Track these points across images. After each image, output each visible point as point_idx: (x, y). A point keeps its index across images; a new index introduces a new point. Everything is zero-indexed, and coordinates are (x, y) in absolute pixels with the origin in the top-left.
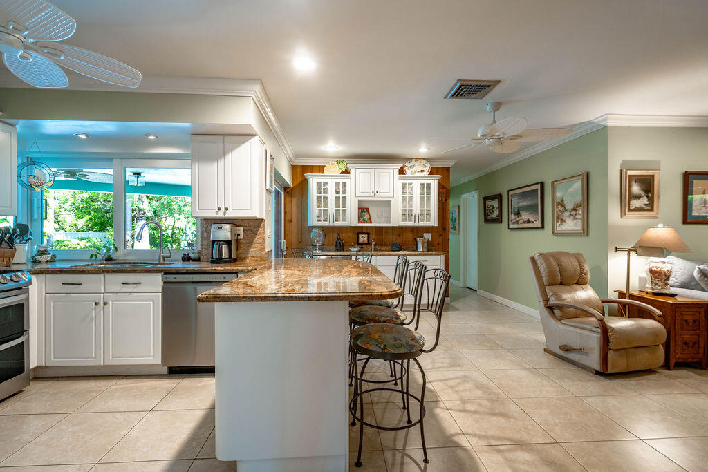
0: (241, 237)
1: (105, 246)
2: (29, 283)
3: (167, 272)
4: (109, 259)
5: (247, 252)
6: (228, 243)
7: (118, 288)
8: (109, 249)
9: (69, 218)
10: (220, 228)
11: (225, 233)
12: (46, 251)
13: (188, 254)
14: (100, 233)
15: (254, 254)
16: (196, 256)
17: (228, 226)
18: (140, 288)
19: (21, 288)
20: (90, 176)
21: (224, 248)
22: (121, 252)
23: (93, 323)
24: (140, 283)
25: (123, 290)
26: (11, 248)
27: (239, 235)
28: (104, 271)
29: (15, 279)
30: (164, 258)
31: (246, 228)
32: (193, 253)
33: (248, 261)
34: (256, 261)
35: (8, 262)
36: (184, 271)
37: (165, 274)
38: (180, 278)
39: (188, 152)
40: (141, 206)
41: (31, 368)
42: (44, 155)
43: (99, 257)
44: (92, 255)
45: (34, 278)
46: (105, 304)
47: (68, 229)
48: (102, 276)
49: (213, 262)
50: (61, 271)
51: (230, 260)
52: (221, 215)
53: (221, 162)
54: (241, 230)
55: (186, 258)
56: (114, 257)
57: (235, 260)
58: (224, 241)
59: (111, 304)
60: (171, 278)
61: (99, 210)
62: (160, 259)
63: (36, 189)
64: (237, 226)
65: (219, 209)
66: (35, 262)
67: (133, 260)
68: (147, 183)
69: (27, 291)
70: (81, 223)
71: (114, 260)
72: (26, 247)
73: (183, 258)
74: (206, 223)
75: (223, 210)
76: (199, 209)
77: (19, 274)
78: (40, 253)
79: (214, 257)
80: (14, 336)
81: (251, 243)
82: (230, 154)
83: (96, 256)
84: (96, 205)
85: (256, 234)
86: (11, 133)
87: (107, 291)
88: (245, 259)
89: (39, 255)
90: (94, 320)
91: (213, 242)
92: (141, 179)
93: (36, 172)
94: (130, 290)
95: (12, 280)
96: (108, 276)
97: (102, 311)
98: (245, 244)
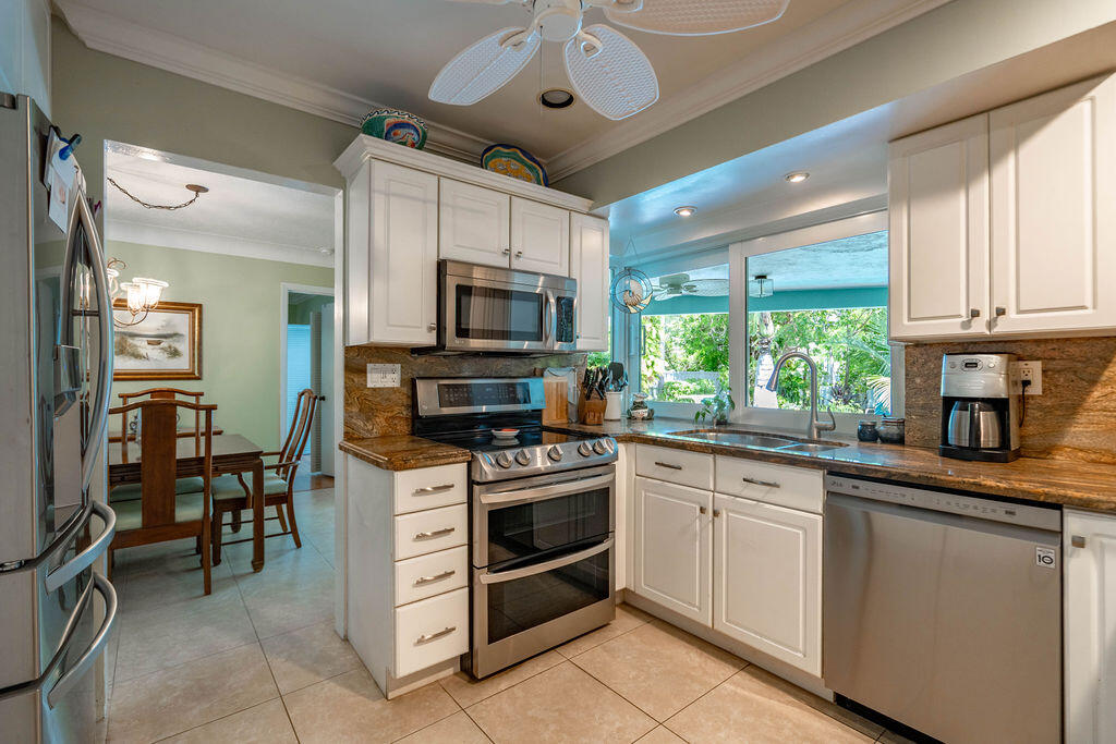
0: (1036, 389)
1: (716, 400)
2: (615, 457)
3: (834, 471)
4: (722, 423)
5: (1059, 431)
6: (998, 406)
7: (738, 487)
8: (721, 405)
9: (679, 353)
10: (972, 365)
11: (987, 378)
12: (642, 403)
13: (873, 426)
14: (712, 372)
15: (1085, 442)
16: (894, 430)
17: (994, 360)
18: (776, 495)
19: (607, 464)
20: (699, 287)
21: (986, 420)
22: (740, 411)
23: (697, 543)
24: (778, 486)
25: (746, 493)
26: (602, 399)
27: (1026, 383)
28: (716, 451)
29: (598, 449)
30: (820, 429)
31: (1052, 365)
32: (886, 423)
33: (1060, 459)
34: (1093, 462)
35: (599, 418)
36: (880, 475)
37: (830, 473)
38: (867, 489)
39: (882, 191)
40: (765, 332)
41: (617, 589)
42: (642, 261)
43: (709, 417)
44: (698, 414)
45: (621, 448)
46: (716, 514)
47: (679, 367)
48: (710, 458)
49: (949, 452)
50: (655, 442)
51: (1003, 454)
52: (979, 328)
53: (981, 189)
54: (1034, 370)
55: (869, 435)
56: (731, 418)
57: (1018, 454)
58: (983, 400)
59: (724, 516)
60: (846, 485)
61: (710, 341)
62: (810, 432)
63: (633, 310)
64: (1020, 359)
65: (975, 314)
66: (631, 418)
67: (760, 427)
68: (776, 293)
69: (613, 470)
70: (692, 359)
71: (730, 424)
72: (621, 396)
73: (860, 432)
74: (924, 354)
75: (985, 316)
76: (910, 319)
77: (604, 442)
78: (638, 406)
79: (952, 440)
80: (599, 538)
81: (1072, 409)
82: (1011, 159)
83: (704, 415)
84: (707, 336)
85: (1093, 382)
86: (603, 231)
87: (718, 489)
88: (1046, 452)
89: (635, 408)
90: (698, 538)
91: (949, 402)
92: (767, 285)
93: (633, 285)
94: (759, 496)
95: (594, 450)
96: (722, 461)
97: (711, 526)
98: (1047, 411)
